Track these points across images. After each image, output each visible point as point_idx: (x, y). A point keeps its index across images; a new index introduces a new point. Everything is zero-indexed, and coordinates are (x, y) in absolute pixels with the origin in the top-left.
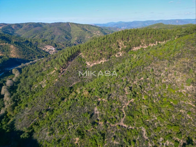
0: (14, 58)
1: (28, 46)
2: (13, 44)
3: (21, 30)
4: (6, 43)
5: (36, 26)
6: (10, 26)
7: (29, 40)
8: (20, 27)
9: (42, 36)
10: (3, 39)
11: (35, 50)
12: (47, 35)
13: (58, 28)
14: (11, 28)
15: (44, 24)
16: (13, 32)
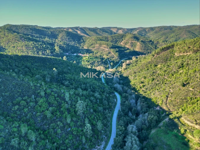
0: (137, 51)
1: (150, 44)
2: (139, 42)
3: (152, 33)
4: (136, 41)
5: (166, 29)
6: (144, 29)
7: (152, 40)
8: (152, 30)
9: (167, 37)
10: (134, 38)
11: (154, 48)
12: (172, 37)
13: (186, 30)
14: (145, 31)
15: (176, 27)
16: (145, 34)
